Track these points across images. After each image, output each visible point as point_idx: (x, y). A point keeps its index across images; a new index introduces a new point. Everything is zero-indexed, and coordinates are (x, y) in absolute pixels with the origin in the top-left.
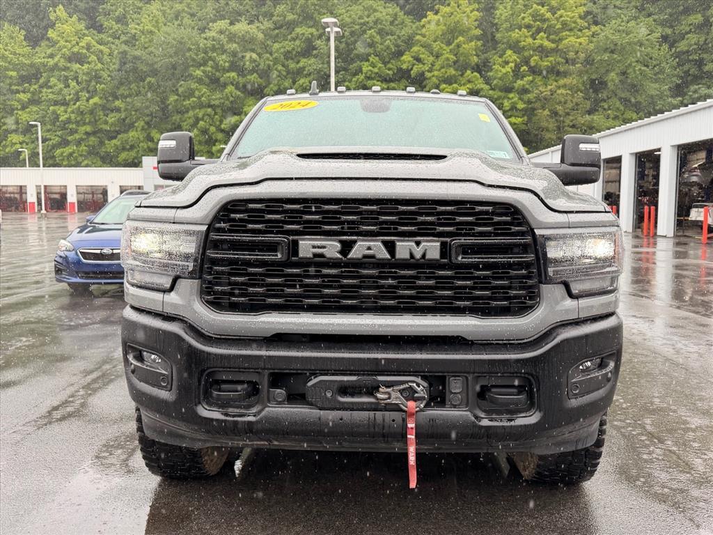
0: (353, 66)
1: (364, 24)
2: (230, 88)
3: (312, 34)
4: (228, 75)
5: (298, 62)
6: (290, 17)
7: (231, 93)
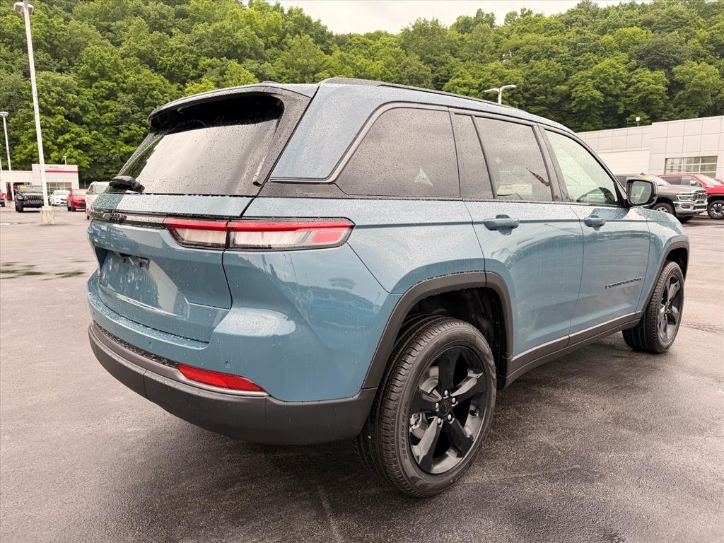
0: (147, 109)
1: (148, 85)
2: (60, 117)
3: (113, 86)
4: (58, 108)
5: (102, 102)
6: (93, 73)
7: (61, 120)
